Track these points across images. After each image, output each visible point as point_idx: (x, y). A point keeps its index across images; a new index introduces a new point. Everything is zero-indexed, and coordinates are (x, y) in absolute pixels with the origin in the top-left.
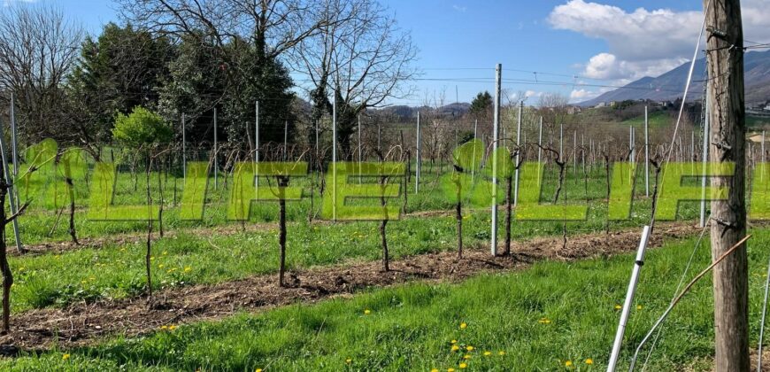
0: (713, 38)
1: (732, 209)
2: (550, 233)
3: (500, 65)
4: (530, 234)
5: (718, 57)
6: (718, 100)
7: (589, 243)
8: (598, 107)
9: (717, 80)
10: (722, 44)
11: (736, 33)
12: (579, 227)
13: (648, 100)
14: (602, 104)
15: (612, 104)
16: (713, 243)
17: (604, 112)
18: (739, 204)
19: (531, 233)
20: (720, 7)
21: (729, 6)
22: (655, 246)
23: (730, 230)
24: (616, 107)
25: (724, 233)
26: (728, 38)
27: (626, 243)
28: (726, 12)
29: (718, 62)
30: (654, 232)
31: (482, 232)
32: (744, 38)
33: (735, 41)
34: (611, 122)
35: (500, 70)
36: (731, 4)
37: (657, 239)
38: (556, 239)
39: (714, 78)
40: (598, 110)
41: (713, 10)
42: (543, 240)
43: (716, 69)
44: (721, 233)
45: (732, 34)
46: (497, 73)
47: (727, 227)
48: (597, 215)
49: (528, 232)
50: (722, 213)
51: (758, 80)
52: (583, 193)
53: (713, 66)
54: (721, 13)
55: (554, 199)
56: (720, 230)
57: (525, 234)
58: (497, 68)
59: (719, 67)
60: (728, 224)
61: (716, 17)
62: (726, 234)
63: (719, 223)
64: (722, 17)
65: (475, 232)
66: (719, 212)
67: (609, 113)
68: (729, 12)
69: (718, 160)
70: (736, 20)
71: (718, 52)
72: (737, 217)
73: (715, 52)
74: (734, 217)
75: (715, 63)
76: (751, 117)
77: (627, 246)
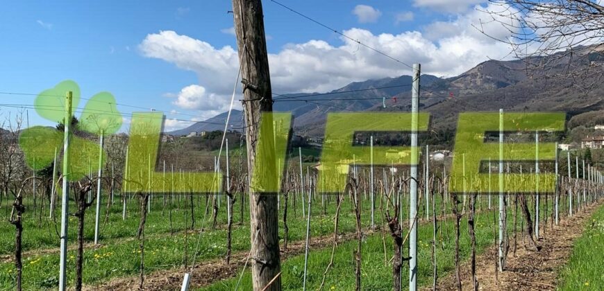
0: (247, 90)
1: (268, 248)
2: (128, 272)
3: (71, 93)
4: (107, 276)
5: (252, 107)
6: (254, 147)
7: (167, 280)
8: (189, 136)
9: (252, 128)
10: (255, 96)
11: (265, 88)
12: (159, 263)
13: (235, 131)
14: (193, 134)
15: (203, 134)
16: (254, 281)
17: (196, 141)
18: (273, 243)
19: (108, 274)
20: (252, 62)
21: (258, 62)
22: (231, 276)
23: (266, 268)
24: (207, 137)
25: (261, 272)
26: (259, 91)
27: (203, 276)
28: (257, 67)
29: (252, 112)
30: (230, 262)
31: (51, 279)
32: (272, 92)
33: (264, 94)
34: (202, 151)
35: (71, 98)
36: (260, 61)
37: (233, 269)
38: (135, 279)
39: (250, 126)
40: (190, 139)
41: (246, 64)
42: (121, 281)
43: (250, 119)
44: (259, 272)
45: (262, 87)
46: (67, 101)
47: (264, 266)
48: (179, 248)
49: (105, 273)
50: (260, 253)
51: (320, 117)
52: (167, 226)
53: (248, 115)
54: (253, 68)
55: (137, 234)
56: (258, 269)
57: (102, 276)
58: (68, 95)
59: (253, 116)
60: (265, 262)
61: (249, 72)
62: (263, 272)
63: (258, 262)
64: (254, 72)
65: (43, 279)
66: (257, 251)
67: (200, 142)
68: (259, 68)
69: (255, 203)
70: (265, 76)
71: (252, 103)
72: (272, 255)
73: (249, 103)
74: (270, 255)
75: (250, 112)
76: (315, 149)
77: (204, 279)
